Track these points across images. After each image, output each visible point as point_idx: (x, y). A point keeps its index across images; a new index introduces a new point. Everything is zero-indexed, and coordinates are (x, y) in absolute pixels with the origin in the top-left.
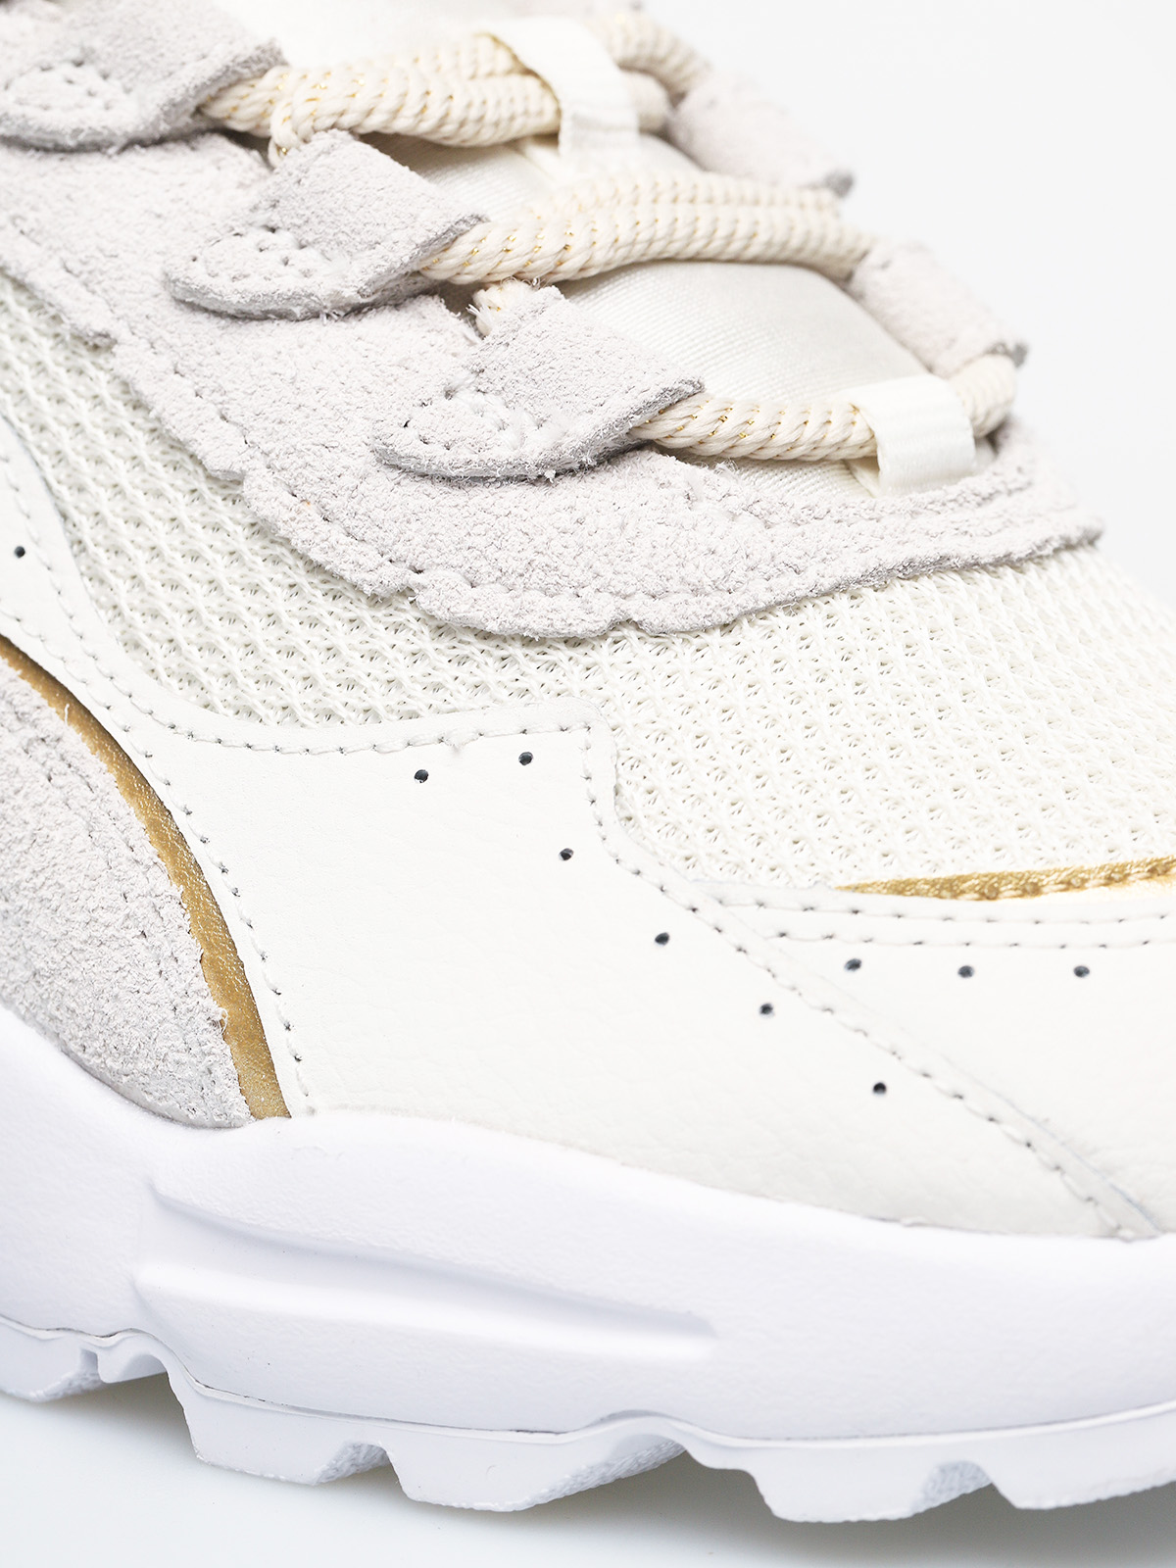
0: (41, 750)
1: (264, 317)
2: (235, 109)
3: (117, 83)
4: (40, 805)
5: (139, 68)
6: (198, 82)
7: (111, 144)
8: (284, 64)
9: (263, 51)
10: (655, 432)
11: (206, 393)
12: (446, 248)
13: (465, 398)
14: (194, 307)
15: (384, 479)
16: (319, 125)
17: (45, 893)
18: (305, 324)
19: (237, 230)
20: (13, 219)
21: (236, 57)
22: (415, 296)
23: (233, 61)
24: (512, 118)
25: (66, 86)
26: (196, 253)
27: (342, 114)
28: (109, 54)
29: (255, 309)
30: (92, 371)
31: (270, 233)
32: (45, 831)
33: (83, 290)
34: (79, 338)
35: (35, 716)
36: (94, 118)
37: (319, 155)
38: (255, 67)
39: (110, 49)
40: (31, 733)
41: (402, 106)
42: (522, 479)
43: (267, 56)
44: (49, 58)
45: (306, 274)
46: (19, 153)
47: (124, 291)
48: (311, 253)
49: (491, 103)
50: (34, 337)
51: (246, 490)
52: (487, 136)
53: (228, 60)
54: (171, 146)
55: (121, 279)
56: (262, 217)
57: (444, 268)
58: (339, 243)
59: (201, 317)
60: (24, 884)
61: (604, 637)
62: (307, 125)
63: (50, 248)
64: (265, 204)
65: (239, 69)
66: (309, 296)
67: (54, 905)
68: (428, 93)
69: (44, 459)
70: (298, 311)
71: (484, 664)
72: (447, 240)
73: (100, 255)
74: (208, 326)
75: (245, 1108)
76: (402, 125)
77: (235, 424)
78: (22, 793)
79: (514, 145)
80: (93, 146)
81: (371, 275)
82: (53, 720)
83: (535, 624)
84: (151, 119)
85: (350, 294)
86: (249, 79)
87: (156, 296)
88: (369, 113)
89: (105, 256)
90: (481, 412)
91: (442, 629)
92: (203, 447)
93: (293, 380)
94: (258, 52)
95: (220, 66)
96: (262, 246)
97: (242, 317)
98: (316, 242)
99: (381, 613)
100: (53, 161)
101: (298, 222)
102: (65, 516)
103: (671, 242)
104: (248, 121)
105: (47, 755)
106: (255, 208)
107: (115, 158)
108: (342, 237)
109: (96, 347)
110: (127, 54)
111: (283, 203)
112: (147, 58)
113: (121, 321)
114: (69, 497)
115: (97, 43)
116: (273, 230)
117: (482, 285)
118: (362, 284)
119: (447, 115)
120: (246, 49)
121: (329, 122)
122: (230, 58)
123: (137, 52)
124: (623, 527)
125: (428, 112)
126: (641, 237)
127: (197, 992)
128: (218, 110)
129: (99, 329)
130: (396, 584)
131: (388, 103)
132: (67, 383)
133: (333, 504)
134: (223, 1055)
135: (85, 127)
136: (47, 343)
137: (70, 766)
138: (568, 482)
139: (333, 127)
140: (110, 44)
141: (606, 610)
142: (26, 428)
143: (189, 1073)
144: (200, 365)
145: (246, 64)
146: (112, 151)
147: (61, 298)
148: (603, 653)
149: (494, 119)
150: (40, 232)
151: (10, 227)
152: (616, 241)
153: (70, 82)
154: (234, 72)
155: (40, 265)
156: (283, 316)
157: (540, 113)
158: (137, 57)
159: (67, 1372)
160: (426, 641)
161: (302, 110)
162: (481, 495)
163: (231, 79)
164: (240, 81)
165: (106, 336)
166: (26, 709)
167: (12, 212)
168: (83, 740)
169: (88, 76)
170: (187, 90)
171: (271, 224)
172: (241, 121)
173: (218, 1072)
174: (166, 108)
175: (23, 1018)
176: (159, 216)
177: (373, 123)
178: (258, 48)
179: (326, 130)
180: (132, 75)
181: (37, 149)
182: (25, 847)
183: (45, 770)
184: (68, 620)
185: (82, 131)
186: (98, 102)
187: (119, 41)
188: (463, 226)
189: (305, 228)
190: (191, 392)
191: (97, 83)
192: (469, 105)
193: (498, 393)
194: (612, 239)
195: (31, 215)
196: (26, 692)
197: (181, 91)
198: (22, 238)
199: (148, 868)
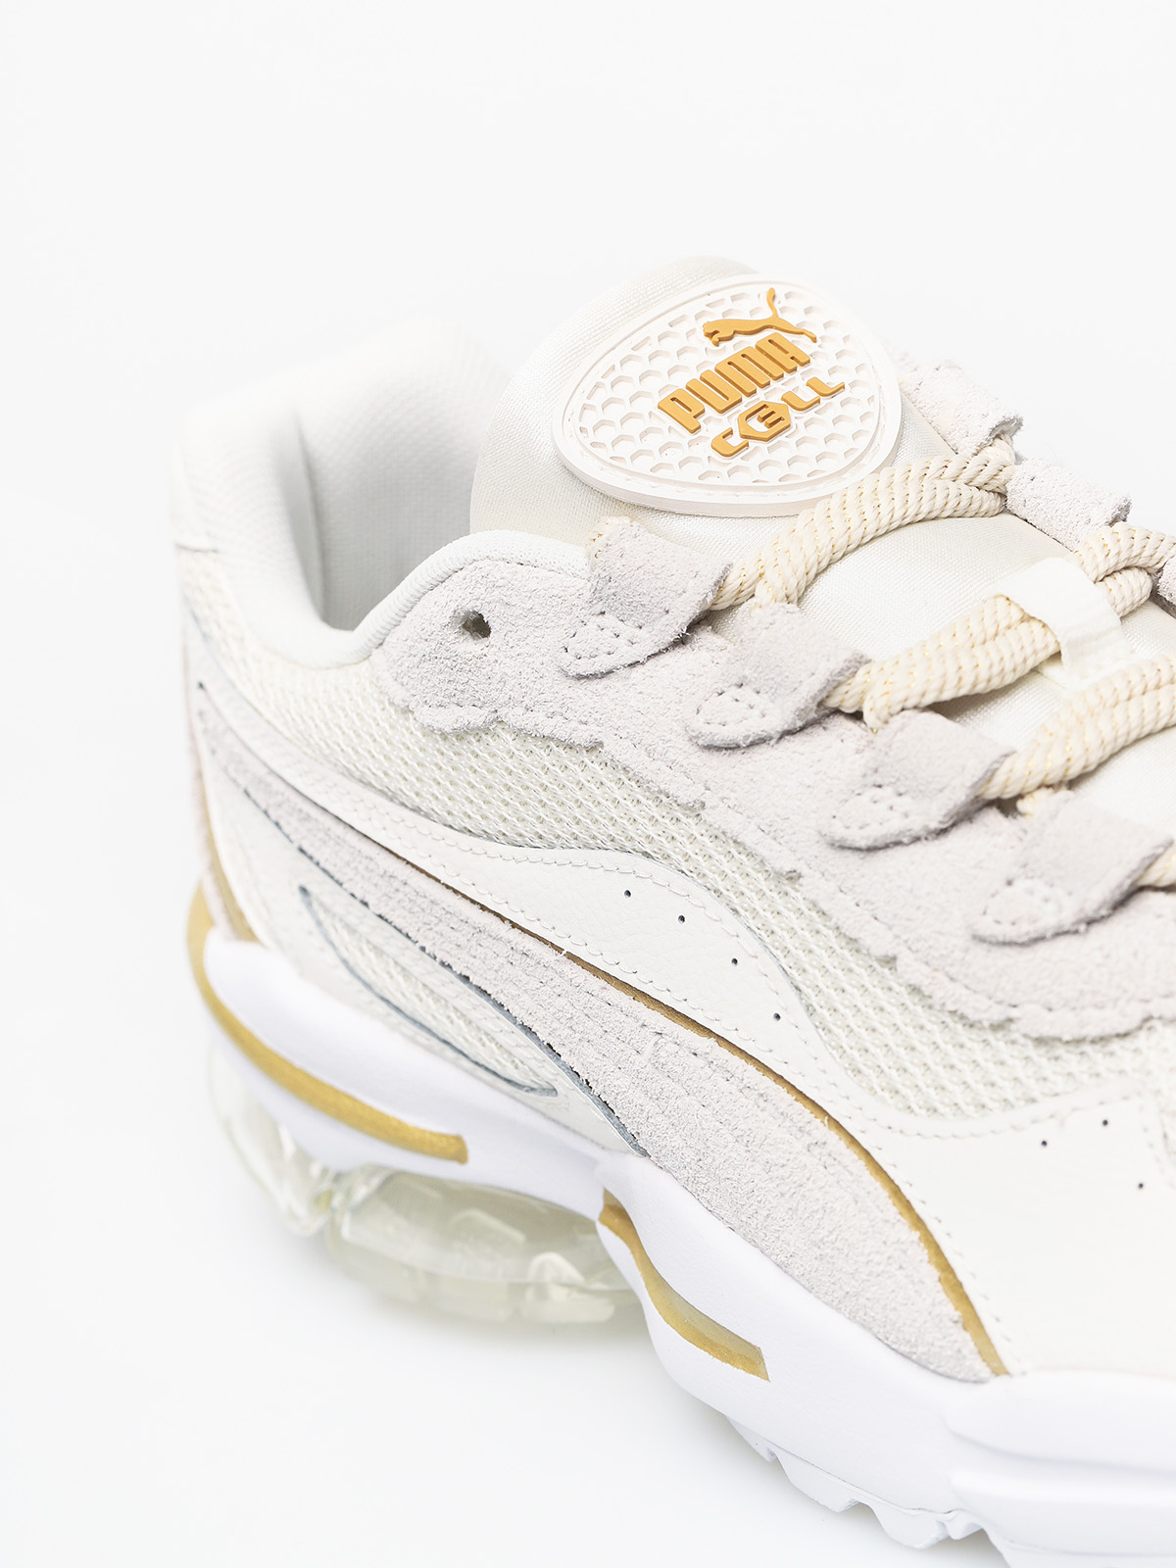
0: (816, 1150)
1: (886, 847)
2: (842, 701)
3: (766, 696)
4: (823, 1187)
5: (775, 686)
6: (812, 694)
7: (771, 738)
8: (868, 662)
9: (850, 662)
10: (1150, 878)
11: (861, 904)
12: (989, 781)
13: (1020, 885)
14: (842, 848)
15: (980, 950)
16: (892, 711)
17: (838, 1244)
18: (912, 846)
19: (857, 792)
20: (722, 799)
21: (832, 672)
22: (980, 809)
23: (831, 675)
24: (1025, 661)
25: (735, 703)
26: (834, 813)
27: (906, 700)
28: (756, 678)
29: (879, 843)
30: (792, 893)
31: (878, 789)
32: (829, 1205)
33: (773, 842)
34: (779, 874)
35: (808, 1129)
36: (756, 726)
37: (896, 734)
38: (847, 674)
39: (755, 675)
40: (808, 1140)
41: (945, 683)
42: (1066, 933)
43: (853, 663)
44: (720, 686)
45: (906, 815)
46: (715, 753)
47: (798, 842)
48: (906, 799)
49: (1007, 657)
50: (753, 873)
51: (899, 963)
52: (1009, 679)
53: (827, 676)
54: (809, 730)
55: (794, 833)
56: (871, 780)
57: (992, 792)
58: (921, 791)
59: (848, 853)
60: (826, 1239)
61: (1140, 1028)
62: (884, 714)
63: (748, 817)
64: (870, 772)
65: (836, 678)
66: (910, 830)
67: (846, 1251)
68: (960, 668)
69: (778, 953)
70: (905, 840)
71: (1071, 1059)
72: (990, 775)
73: (778, 819)
74: (853, 858)
75: (988, 1370)
76: (947, 696)
77: (884, 923)
78: (812, 1179)
79: (1035, 671)
80: (761, 741)
81: (944, 812)
82: (820, 1129)
83: (1093, 1031)
84: (790, 721)
85: (934, 825)
86: (844, 682)
87: (818, 842)
88: (923, 695)
89: (782, 819)
90: (1031, 892)
91: (1040, 1041)
92: (867, 941)
93: (911, 891)
94: (846, 664)
95: (823, 680)
96: (875, 799)
97: (872, 849)
98: (906, 792)
99: (1000, 1034)
100: (738, 755)
101: (893, 780)
102: (797, 988)
103: (1143, 727)
104: (853, 707)
105: (820, 1154)
106: (864, 776)
107: (776, 746)
108: (922, 788)
109: (791, 878)
110: (767, 677)
111: (880, 770)
112: (778, 679)
113: (801, 861)
114: (799, 979)
115: (747, 672)
116: (880, 786)
117: (1020, 796)
118: (941, 819)
119: (977, 678)
120: (837, 663)
121: (899, 707)
122: (829, 673)
123: (773, 676)
124: (1135, 954)
125: (963, 682)
126: (1120, 733)
127: (940, 1303)
128: (833, 703)
129: (788, 869)
130: (1002, 1017)
131: (936, 685)
132: (780, 903)
133: (953, 971)
134: (965, 1339)
135: (750, 733)
136: (761, 877)
137: (835, 1159)
138: (1096, 929)
139: (903, 710)
140: (755, 672)
141: (1136, 1014)
142: (762, 933)
143: (949, 1353)
144: (854, 886)
145: (840, 673)
146: (772, 742)
147: (761, 851)
148: (1142, 1040)
149: (1012, 667)
150: (740, 806)
151: (721, 805)
152: (1103, 742)
153: (737, 700)
154: (834, 681)
155: (745, 830)
156: (898, 843)
157: (1046, 647)
158: (773, 679)
159: (934, 1534)
160: (1031, 1051)
161: (881, 703)
162: (1042, 949)
163: (834, 685)
164: (840, 684)
165: (795, 871)
166: (801, 1124)
167: (720, 795)
168: (840, 1139)
169: (747, 693)
170: (806, 700)
171: (877, 784)
172: (847, 708)
173: (965, 1352)
174: (797, 713)
175: (849, 1318)
176: (809, 786)
177: (929, 699)
178: (845, 661)
179: (898, 713)
180: (773, 691)
181: (726, 749)
182: (821, 1216)
183: (822, 1163)
184: (814, 1061)
185: (749, 736)
186: (756, 712)
187: (760, 669)
188: (996, 766)
189: (898, 783)
190: (852, 904)
191: (755, 699)
192: (991, 666)
193: (1040, 877)
194: (1100, 741)
195: (732, 795)
196: (800, 1112)
197: (803, 701)
198: (730, 811)
199: (894, 1224)
